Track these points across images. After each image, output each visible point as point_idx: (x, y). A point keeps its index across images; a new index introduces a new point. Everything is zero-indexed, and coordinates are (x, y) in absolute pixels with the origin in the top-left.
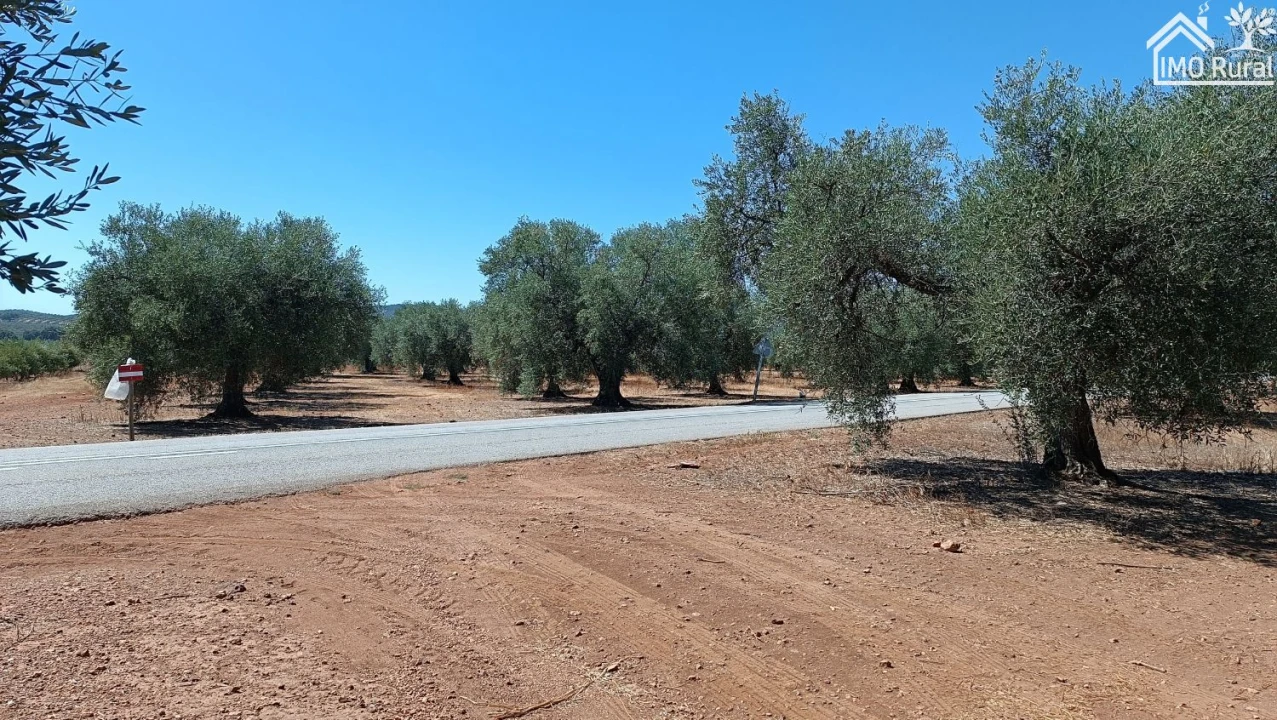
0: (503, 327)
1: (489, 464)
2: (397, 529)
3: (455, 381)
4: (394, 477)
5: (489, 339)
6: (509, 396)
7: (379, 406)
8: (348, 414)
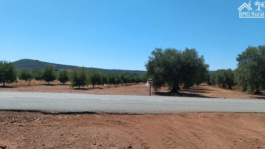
0: (242, 75)
1: (231, 113)
2: (192, 132)
3: (230, 88)
4: (200, 113)
5: (238, 78)
6: (244, 93)
7: (209, 93)
8: (200, 94)
